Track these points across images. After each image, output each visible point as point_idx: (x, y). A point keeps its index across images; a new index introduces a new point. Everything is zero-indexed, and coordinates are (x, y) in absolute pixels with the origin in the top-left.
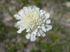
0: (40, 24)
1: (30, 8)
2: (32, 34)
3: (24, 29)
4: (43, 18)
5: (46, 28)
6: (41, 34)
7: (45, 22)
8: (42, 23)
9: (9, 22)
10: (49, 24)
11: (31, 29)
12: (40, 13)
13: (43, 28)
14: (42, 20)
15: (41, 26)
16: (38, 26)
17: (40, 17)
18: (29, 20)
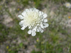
0: (39, 23)
1: (31, 10)
2: (33, 30)
3: (26, 26)
4: (41, 18)
5: (44, 25)
6: (40, 30)
7: (43, 20)
8: (41, 22)
9: (9, 23)
10: (46, 23)
11: (32, 26)
12: (39, 14)
13: (42, 25)
14: (41, 19)
15: (40, 24)
16: (37, 24)
17: (39, 17)
18: (30, 20)
